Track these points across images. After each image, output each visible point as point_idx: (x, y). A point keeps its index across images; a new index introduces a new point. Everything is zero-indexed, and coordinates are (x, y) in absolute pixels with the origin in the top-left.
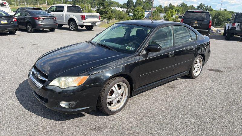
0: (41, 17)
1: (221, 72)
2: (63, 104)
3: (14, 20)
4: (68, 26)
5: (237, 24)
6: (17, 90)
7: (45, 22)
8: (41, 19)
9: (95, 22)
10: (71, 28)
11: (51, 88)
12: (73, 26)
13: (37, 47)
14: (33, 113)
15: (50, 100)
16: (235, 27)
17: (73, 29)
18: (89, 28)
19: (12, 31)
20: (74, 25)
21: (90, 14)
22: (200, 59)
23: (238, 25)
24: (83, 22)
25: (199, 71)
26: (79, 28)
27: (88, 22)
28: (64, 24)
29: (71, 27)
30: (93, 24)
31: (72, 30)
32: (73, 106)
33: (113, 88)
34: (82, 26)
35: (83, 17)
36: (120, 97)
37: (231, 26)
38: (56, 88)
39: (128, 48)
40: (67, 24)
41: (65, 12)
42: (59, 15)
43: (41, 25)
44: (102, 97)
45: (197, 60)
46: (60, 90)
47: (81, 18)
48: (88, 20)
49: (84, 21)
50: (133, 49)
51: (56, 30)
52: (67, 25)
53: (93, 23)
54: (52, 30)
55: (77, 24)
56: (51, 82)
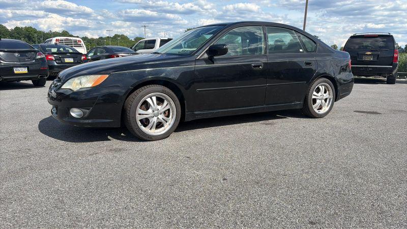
0: (121, 54)
1: (378, 114)
3: (83, 58)
22: (325, 86)
25: (328, 106)
32: (86, 115)
33: (149, 100)
36: (161, 117)
38: (67, 90)
41: (157, 48)
44: (129, 109)
45: (320, 86)
56: (63, 85)
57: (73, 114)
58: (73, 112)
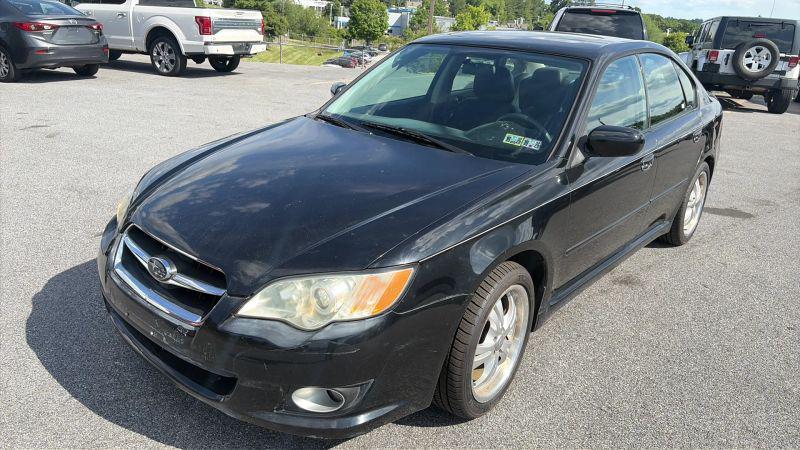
0: (48, 22)
1: (749, 216)
2: (306, 399)
4: (146, 59)
5: (723, 53)
6: (31, 324)
7: (60, 41)
8: (48, 32)
9: (248, 44)
10: (158, 66)
11: (251, 329)
12: (165, 57)
13: (49, 137)
14: (140, 432)
15: (246, 383)
16: (717, 62)
17: (167, 69)
18: (224, 65)
20: (170, 52)
21: (232, 14)
23: (728, 55)
24: (207, 44)
25: (696, 217)
26: (191, 63)
27: (221, 43)
28: (130, 47)
29: (160, 62)
30: (243, 50)
31: (165, 70)
32: (351, 405)
34: (199, 57)
35: (205, 25)
37: (703, 60)
38: (273, 327)
39: (513, 139)
40: (144, 50)
41: (133, 5)
42: (112, 13)
43: (46, 50)
46: (297, 339)
47: (196, 28)
48: (225, 35)
49: (207, 38)
50: (533, 144)
51: (101, 72)
52: (142, 53)
53: (240, 47)
54: (85, 71)
55: (184, 51)
56: (245, 301)
57: (302, 403)
58: (301, 398)
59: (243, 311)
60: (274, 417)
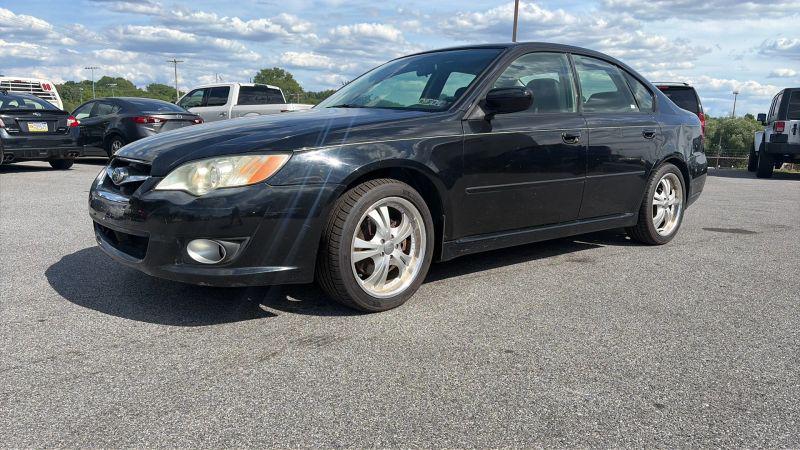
0: (158, 116)
1: (751, 233)
2: (199, 251)
3: (70, 122)
8: (157, 124)
11: (159, 197)
15: (154, 239)
16: (784, 133)
19: (62, 157)
22: (670, 179)
23: (795, 125)
25: (673, 220)
32: (232, 258)
33: (374, 215)
36: (397, 253)
37: (770, 132)
38: (175, 194)
39: (425, 102)
41: (232, 105)
42: (214, 113)
45: (663, 181)
46: (188, 200)
50: (439, 103)
56: (161, 180)
57: (195, 256)
58: (194, 250)
59: (160, 186)
60: (174, 268)
